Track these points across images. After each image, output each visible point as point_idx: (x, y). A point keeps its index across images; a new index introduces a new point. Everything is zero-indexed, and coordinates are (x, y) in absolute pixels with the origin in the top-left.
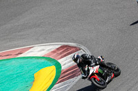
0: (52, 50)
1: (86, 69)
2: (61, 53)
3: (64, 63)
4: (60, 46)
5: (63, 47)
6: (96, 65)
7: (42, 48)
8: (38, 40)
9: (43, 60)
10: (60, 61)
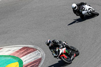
0: (16, 51)
1: (57, 50)
2: (23, 53)
3: (25, 60)
4: (22, 47)
5: (24, 48)
6: (63, 47)
7: (9, 49)
8: (5, 43)
9: (9, 58)
10: (22, 58)
